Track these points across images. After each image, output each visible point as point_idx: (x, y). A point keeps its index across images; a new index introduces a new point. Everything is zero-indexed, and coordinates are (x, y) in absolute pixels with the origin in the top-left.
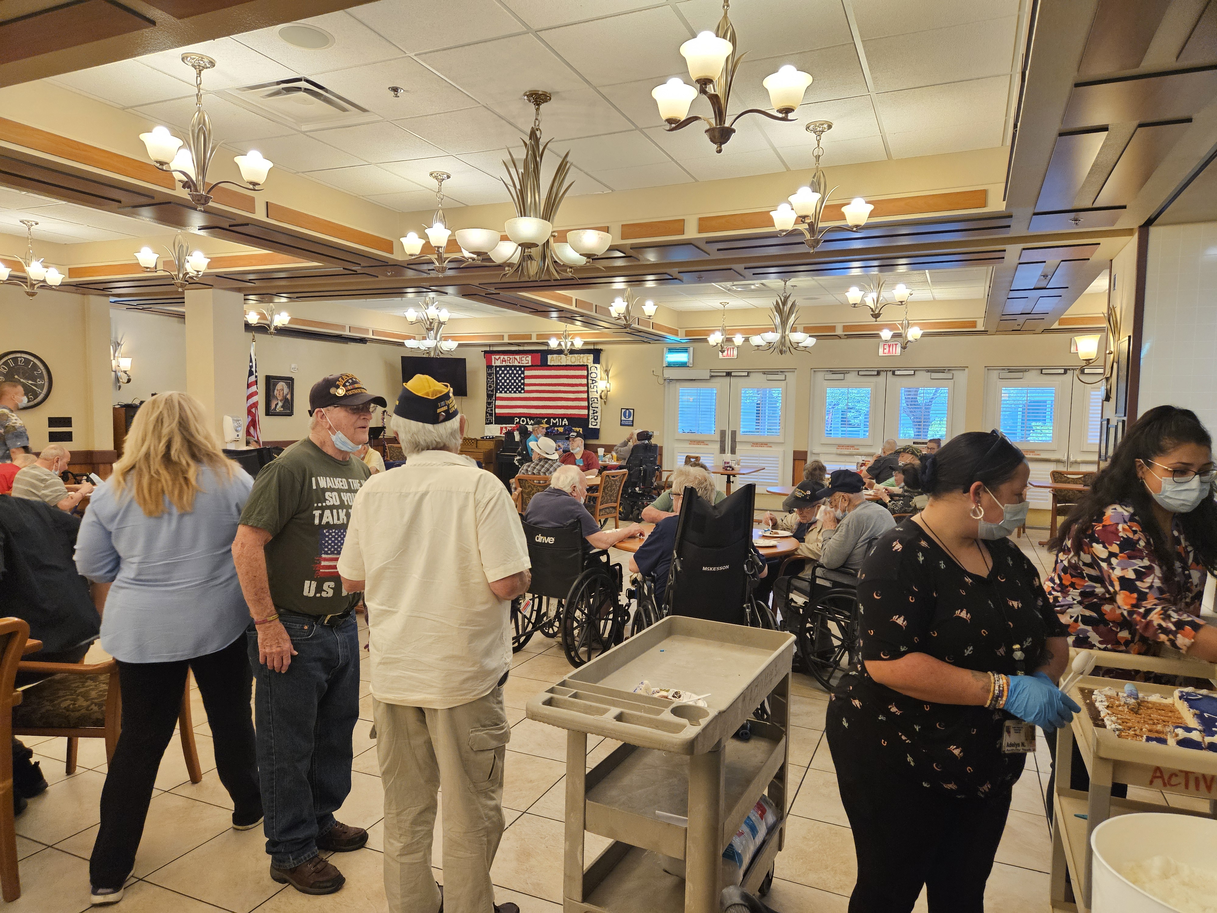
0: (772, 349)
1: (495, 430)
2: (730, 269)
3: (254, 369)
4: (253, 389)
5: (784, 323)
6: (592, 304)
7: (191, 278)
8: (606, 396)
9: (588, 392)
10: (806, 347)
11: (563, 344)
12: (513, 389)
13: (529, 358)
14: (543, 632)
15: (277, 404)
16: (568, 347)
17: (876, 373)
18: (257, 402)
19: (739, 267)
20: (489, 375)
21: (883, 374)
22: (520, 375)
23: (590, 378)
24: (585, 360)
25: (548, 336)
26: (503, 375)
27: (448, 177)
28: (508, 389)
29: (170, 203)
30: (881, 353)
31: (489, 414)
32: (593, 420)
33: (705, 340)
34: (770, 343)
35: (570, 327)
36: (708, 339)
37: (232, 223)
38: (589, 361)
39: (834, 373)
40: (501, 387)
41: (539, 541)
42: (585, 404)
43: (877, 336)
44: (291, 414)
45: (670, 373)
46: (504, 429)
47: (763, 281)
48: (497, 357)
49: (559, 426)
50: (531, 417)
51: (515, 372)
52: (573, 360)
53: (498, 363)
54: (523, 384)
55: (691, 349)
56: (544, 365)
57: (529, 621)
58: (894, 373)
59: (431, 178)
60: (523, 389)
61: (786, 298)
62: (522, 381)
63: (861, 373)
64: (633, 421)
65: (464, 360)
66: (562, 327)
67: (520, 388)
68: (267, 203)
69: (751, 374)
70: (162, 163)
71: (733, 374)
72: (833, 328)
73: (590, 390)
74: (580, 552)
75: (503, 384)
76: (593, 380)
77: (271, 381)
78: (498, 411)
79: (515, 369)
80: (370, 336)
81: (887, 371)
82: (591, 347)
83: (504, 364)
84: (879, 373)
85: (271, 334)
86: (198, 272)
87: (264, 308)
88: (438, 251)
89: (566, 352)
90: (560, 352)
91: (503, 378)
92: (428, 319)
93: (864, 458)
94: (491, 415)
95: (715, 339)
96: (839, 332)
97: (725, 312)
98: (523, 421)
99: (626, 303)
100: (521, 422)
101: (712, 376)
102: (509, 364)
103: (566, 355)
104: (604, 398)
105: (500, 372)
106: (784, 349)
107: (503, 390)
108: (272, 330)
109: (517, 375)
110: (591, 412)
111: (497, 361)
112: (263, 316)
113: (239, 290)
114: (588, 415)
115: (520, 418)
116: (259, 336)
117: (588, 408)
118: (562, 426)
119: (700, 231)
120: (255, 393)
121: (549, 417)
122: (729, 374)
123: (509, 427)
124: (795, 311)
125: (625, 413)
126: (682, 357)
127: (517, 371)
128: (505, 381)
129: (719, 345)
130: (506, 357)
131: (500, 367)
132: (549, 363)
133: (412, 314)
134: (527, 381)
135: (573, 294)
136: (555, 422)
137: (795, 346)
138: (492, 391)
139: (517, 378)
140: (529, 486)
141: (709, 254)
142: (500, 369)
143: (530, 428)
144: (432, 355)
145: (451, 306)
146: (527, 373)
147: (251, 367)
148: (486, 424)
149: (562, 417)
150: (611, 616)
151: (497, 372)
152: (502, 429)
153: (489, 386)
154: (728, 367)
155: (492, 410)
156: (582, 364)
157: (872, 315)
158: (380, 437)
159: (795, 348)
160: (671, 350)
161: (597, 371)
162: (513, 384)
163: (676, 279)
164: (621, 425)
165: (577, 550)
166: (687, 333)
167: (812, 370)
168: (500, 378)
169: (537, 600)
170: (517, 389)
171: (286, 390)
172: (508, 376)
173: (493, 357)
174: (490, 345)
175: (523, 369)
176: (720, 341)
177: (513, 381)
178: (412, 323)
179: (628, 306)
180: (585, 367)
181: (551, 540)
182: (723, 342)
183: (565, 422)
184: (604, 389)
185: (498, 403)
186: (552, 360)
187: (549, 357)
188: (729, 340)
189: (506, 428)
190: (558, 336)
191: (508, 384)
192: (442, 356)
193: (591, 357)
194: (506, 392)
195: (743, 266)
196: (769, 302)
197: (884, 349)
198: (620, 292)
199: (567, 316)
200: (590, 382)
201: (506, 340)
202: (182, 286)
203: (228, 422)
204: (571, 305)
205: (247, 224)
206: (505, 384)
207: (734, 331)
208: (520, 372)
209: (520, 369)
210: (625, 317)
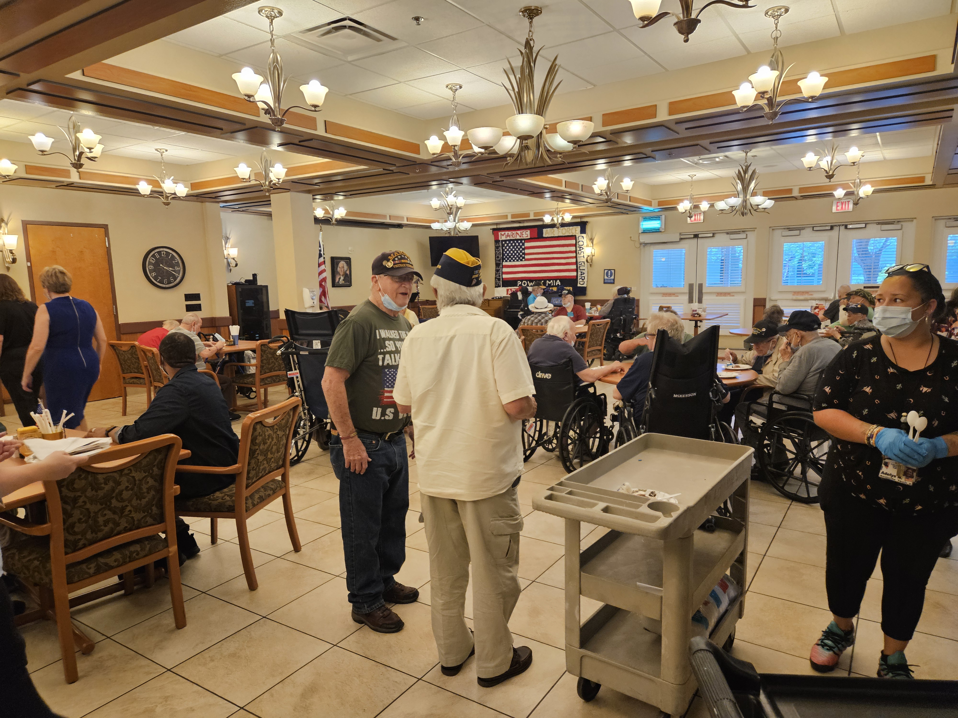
0: (735, 212)
1: (502, 292)
2: (697, 145)
3: (322, 253)
4: (323, 267)
5: (745, 189)
6: (578, 184)
7: (274, 184)
8: (592, 260)
9: (576, 257)
10: (765, 209)
11: (555, 219)
12: (516, 259)
13: (528, 232)
14: (544, 448)
15: (340, 278)
16: (560, 221)
17: (829, 228)
18: (326, 277)
19: (705, 142)
20: (497, 248)
21: (836, 229)
22: (521, 247)
23: (578, 246)
24: (574, 231)
25: (543, 214)
26: (508, 248)
27: (461, 87)
28: (512, 259)
29: (256, 127)
30: (834, 209)
31: (497, 279)
32: (581, 280)
33: (675, 209)
34: (732, 207)
35: (561, 205)
36: (678, 207)
37: (300, 140)
38: (577, 232)
39: (790, 229)
40: (506, 257)
41: (540, 376)
42: (574, 267)
43: (831, 195)
44: (350, 285)
45: (645, 239)
46: (510, 291)
47: (727, 154)
48: (503, 233)
49: (553, 286)
50: (530, 280)
51: (517, 244)
52: (564, 231)
53: (504, 238)
54: (524, 254)
55: (663, 217)
56: (540, 237)
57: (533, 439)
58: (846, 227)
59: (447, 89)
60: (524, 258)
61: (747, 167)
62: (523, 251)
63: (815, 229)
64: (614, 280)
65: (477, 237)
66: (554, 205)
67: (521, 257)
68: (325, 121)
69: (716, 235)
70: (249, 96)
71: (700, 236)
72: (790, 191)
73: (578, 255)
74: (572, 385)
75: (508, 255)
76: (580, 248)
77: (335, 261)
78: (505, 276)
79: (517, 242)
80: (405, 222)
81: (839, 226)
82: (578, 220)
83: (508, 238)
84: (832, 228)
85: (333, 224)
86: (279, 179)
87: (327, 205)
88: (454, 149)
89: (558, 226)
90: (553, 226)
91: (508, 250)
92: (448, 205)
93: (817, 302)
94: (499, 279)
95: (684, 206)
96: (796, 193)
97: (692, 183)
98: (524, 284)
99: (607, 181)
100: (523, 285)
101: (681, 239)
102: (512, 238)
103: (558, 228)
104: (590, 261)
105: (506, 245)
106: (745, 211)
107: (508, 259)
108: (334, 221)
109: (519, 247)
110: (579, 273)
111: (503, 236)
112: (327, 212)
113: (309, 192)
114: (577, 276)
115: (522, 281)
116: (324, 227)
117: (576, 270)
118: (555, 286)
119: (670, 114)
120: (324, 271)
121: (545, 279)
122: (696, 236)
123: (514, 288)
124: (756, 177)
125: (607, 273)
126: (655, 224)
127: (519, 244)
128: (510, 252)
129: (688, 211)
130: (510, 233)
131: (505, 241)
132: (544, 236)
133: (435, 203)
134: (527, 251)
135: (563, 177)
136: (550, 283)
137: (756, 208)
138: (500, 261)
139: (519, 249)
140: (530, 335)
141: (678, 133)
142: (505, 243)
143: (530, 289)
144: (452, 234)
145: (466, 195)
146: (527, 245)
147: (320, 251)
148: (496, 287)
149: (555, 279)
150: (598, 435)
151: (503, 245)
152: (508, 290)
153: (497, 257)
154: (696, 231)
155: (500, 276)
156: (571, 234)
157: (826, 176)
158: (416, 301)
159: (755, 210)
160: (646, 219)
161: (584, 240)
162: (515, 254)
163: (649, 157)
164: (605, 283)
165: (569, 384)
166: (660, 203)
167: (771, 229)
168: (506, 250)
169: (538, 423)
170: (519, 258)
171: (346, 267)
172: (511, 247)
173: (500, 233)
174: (497, 224)
175: (523, 241)
176: (688, 208)
177: (515, 252)
178: (436, 209)
179: (608, 184)
180: (574, 237)
181: (548, 376)
182: (691, 209)
183: (558, 282)
184: (590, 254)
185: (505, 270)
186: (547, 233)
187: (544, 230)
188: (696, 207)
189: (511, 290)
190: (551, 213)
191: (512, 254)
192: (460, 235)
193: (578, 228)
194: (510, 261)
195: (708, 141)
196: (731, 172)
197: (837, 206)
198: (602, 173)
199: (558, 196)
200: (578, 249)
201: (510, 219)
202: (268, 191)
203: (306, 293)
204: (561, 186)
205: (312, 140)
206: (510, 254)
207: (701, 199)
208: (521, 244)
209: (521, 242)
210: (606, 193)
